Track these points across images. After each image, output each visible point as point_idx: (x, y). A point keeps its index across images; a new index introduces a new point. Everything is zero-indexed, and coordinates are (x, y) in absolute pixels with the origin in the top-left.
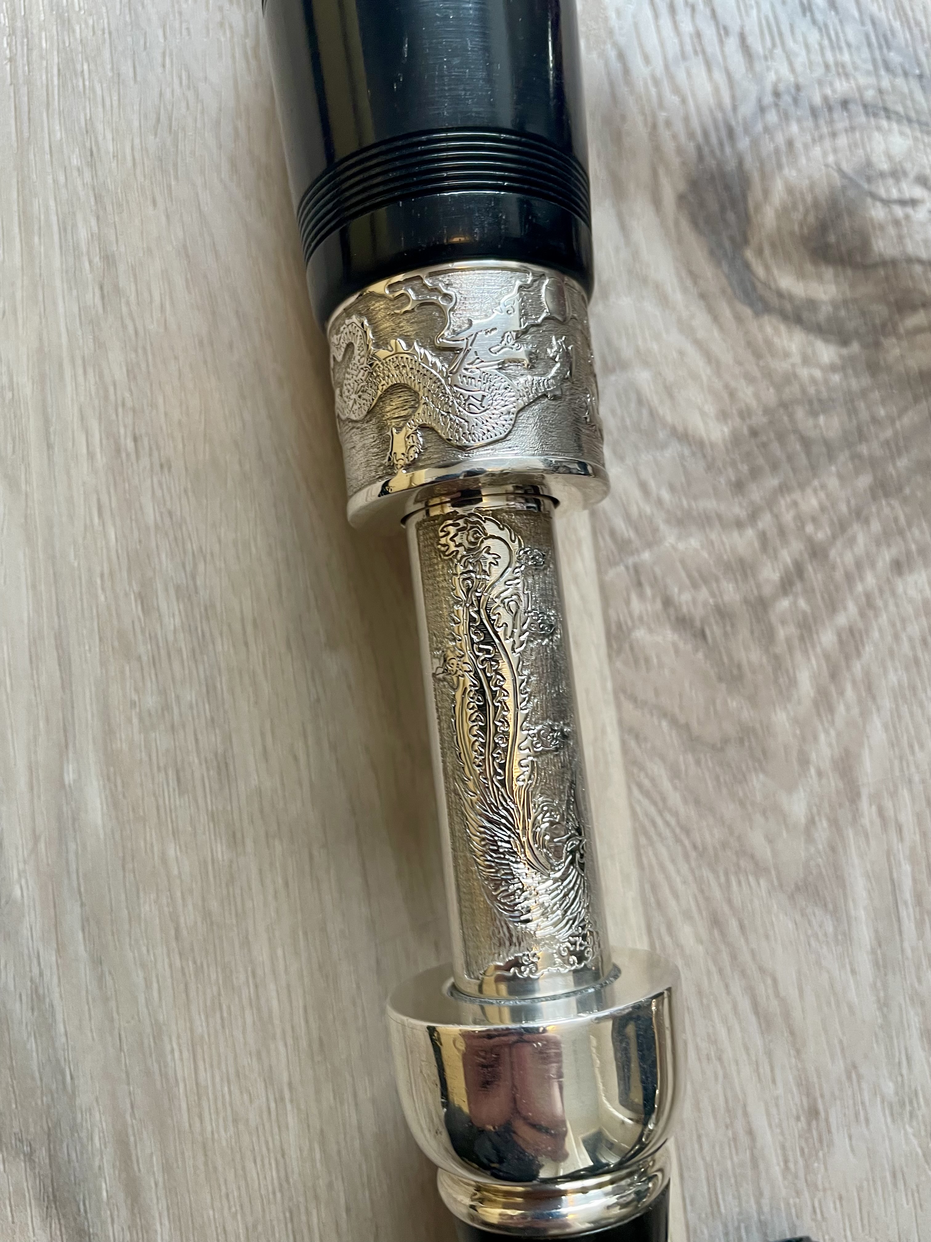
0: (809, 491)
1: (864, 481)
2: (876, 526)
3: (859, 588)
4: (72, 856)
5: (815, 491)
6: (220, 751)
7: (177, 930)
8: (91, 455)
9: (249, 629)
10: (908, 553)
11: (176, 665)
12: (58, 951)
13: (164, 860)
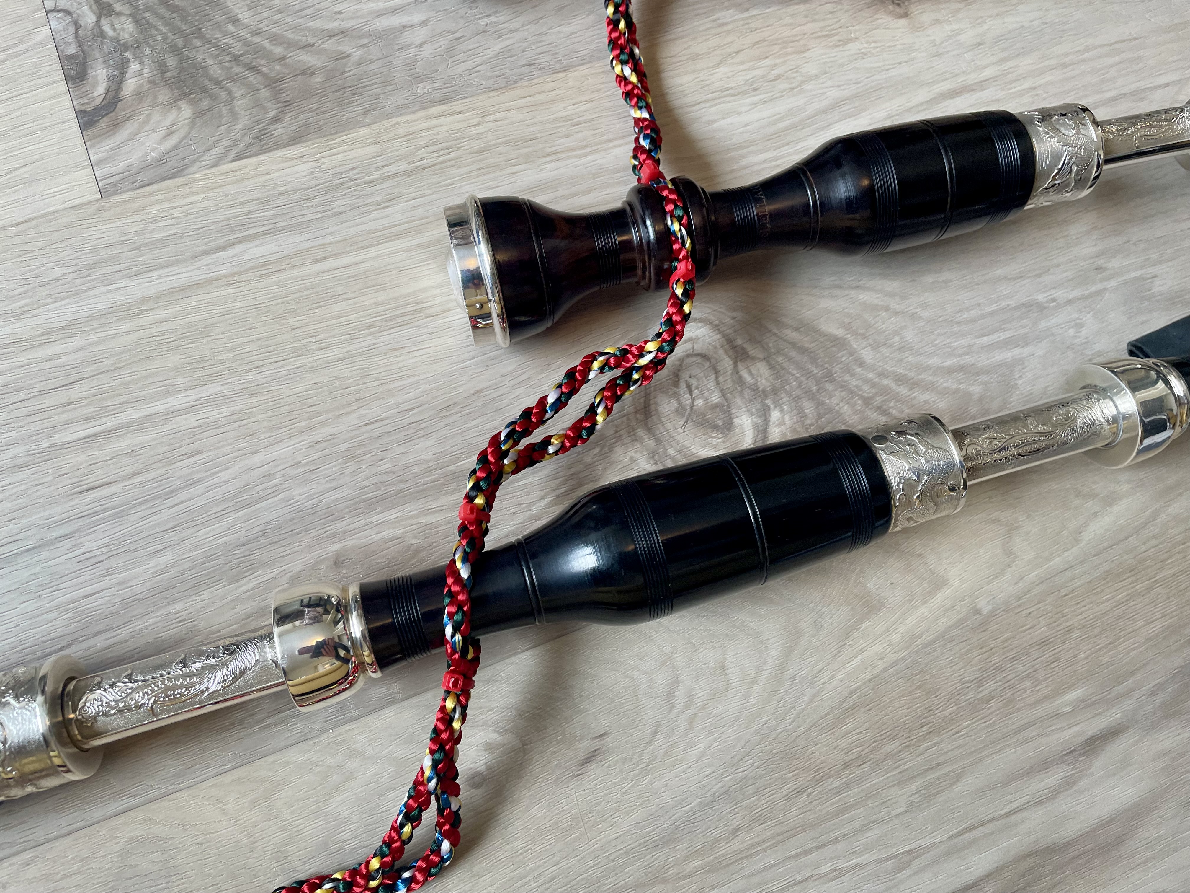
0: (841, 411)
1: (829, 387)
2: (847, 378)
3: (876, 379)
4: (1097, 697)
5: (840, 408)
6: (1038, 647)
7: (1110, 643)
8: (935, 744)
9: (984, 650)
10: (855, 360)
11: (1009, 677)
12: (1134, 691)
13: (1086, 658)
